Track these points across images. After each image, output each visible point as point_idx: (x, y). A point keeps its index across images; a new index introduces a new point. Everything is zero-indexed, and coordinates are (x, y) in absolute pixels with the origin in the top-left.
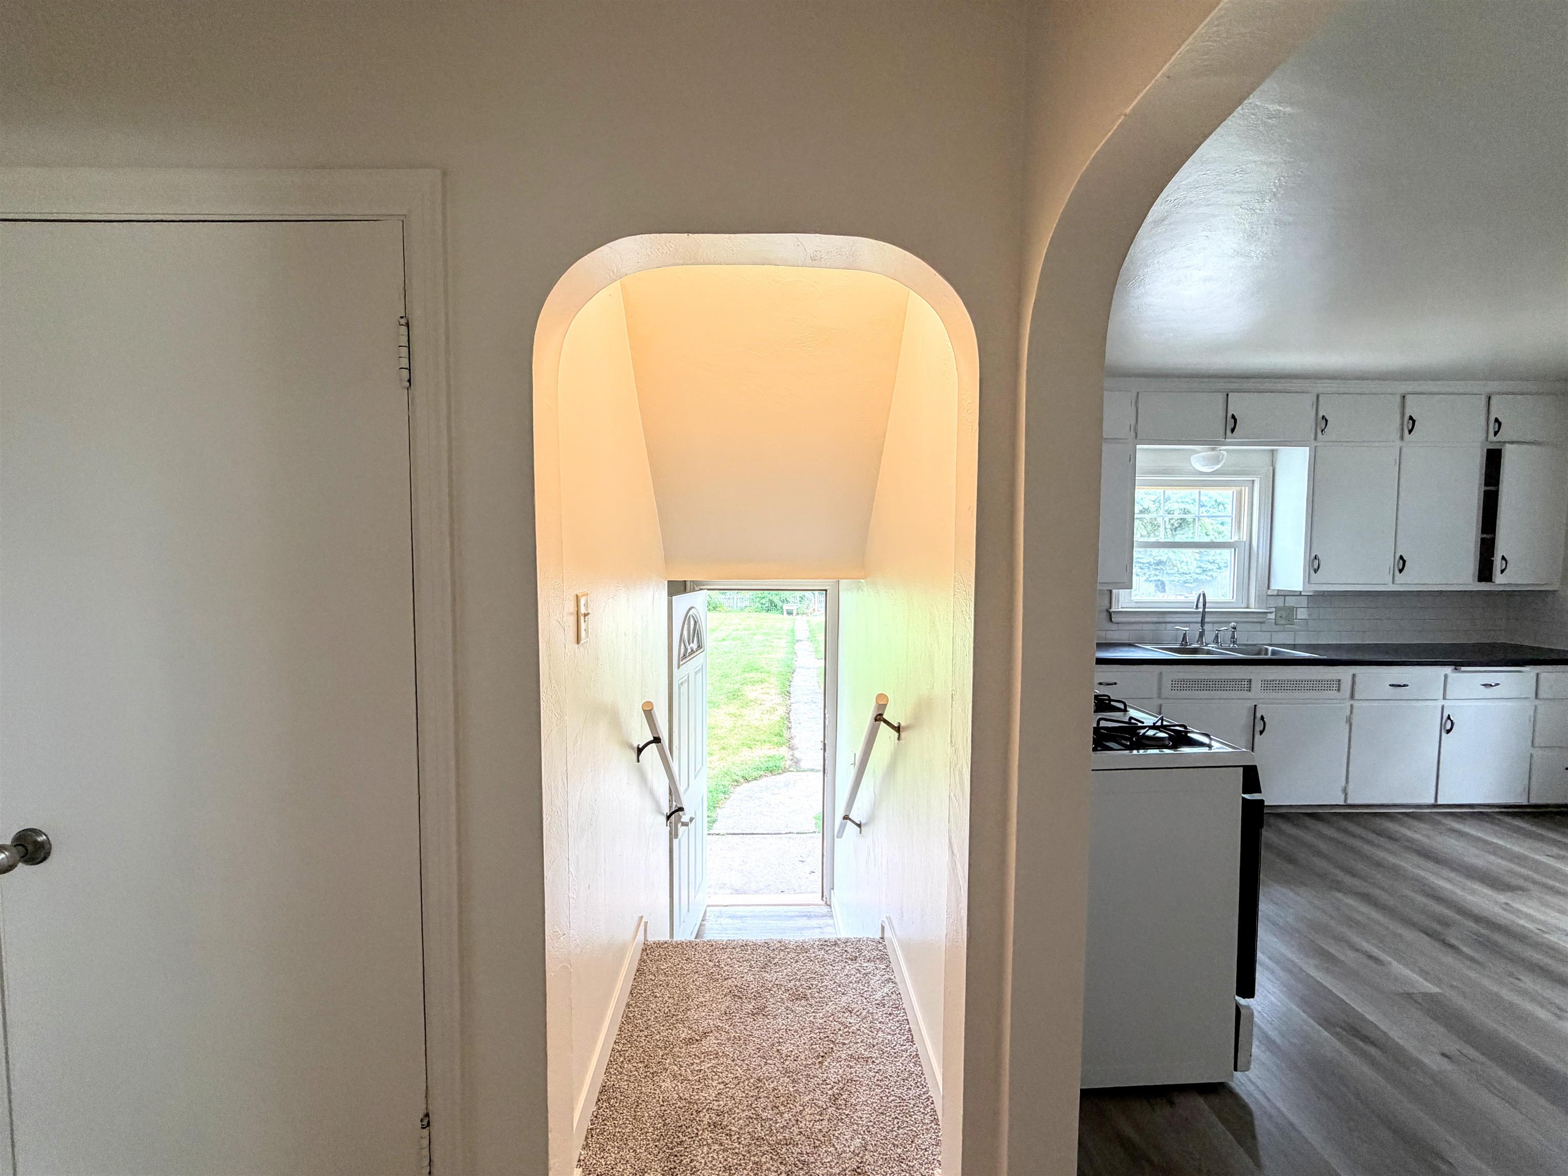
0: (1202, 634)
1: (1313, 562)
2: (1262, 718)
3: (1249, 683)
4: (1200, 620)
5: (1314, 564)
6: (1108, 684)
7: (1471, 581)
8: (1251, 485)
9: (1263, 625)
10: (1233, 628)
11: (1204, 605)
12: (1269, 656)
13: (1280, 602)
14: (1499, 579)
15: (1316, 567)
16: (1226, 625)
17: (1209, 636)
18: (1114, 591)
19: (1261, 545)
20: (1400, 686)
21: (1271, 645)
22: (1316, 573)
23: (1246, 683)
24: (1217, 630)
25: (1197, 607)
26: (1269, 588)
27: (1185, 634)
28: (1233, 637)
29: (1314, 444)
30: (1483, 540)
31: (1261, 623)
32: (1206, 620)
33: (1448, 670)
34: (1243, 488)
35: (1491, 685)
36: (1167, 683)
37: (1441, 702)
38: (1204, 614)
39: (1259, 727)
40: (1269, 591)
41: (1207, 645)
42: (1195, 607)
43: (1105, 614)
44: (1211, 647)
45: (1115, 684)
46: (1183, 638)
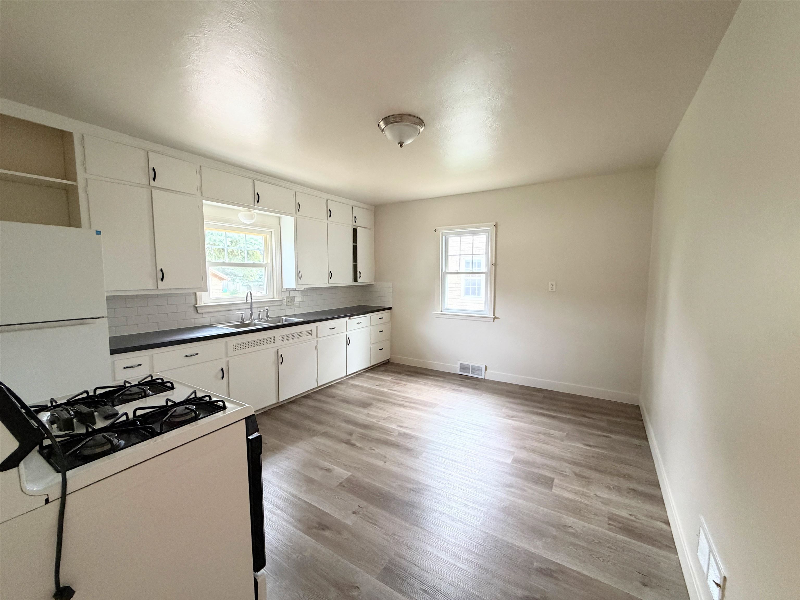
0: (251, 315)
1: (299, 274)
2: (281, 356)
3: (274, 339)
4: (250, 307)
5: (299, 275)
6: (191, 356)
7: (352, 282)
8: (271, 234)
9: (281, 306)
10: (267, 310)
11: (251, 298)
12: (284, 323)
13: (287, 294)
14: (359, 280)
15: (300, 276)
16: (264, 308)
17: (255, 315)
18: (198, 293)
19: (277, 265)
20: (333, 328)
21: (285, 316)
22: (300, 279)
23: (273, 339)
24: (259, 312)
25: (247, 300)
26: (282, 288)
27: (242, 316)
28: (267, 314)
29: (296, 216)
30: (354, 264)
31: (280, 305)
32: (253, 307)
33: (347, 319)
34: (267, 235)
35: (359, 323)
36: (231, 347)
37: (345, 334)
38: (251, 303)
39: (280, 360)
40: (282, 289)
41: (254, 320)
42: (245, 300)
43: (192, 309)
44: (256, 322)
45: (197, 354)
46: (242, 318)
